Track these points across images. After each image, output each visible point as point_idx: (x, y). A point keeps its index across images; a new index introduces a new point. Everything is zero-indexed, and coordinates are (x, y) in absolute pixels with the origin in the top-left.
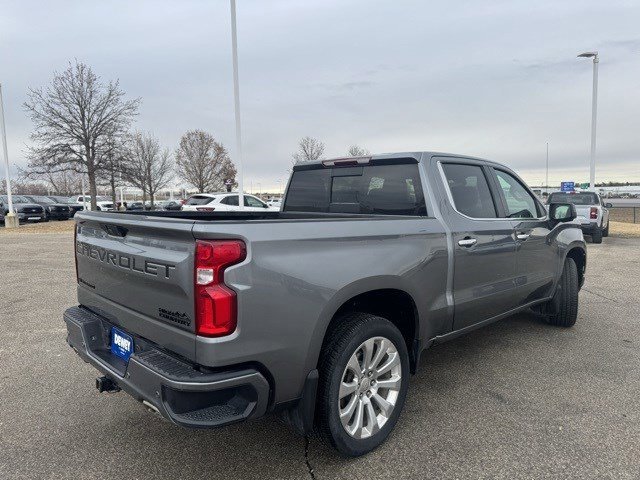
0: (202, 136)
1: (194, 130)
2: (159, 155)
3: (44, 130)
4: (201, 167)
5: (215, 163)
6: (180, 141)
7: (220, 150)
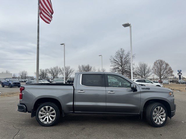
0: (161, 61)
1: (158, 60)
2: (147, 68)
3: (113, 64)
4: (161, 70)
5: (166, 69)
6: (154, 63)
7: (167, 65)
